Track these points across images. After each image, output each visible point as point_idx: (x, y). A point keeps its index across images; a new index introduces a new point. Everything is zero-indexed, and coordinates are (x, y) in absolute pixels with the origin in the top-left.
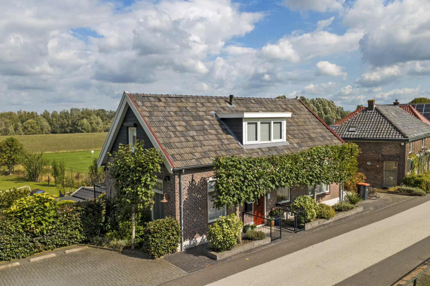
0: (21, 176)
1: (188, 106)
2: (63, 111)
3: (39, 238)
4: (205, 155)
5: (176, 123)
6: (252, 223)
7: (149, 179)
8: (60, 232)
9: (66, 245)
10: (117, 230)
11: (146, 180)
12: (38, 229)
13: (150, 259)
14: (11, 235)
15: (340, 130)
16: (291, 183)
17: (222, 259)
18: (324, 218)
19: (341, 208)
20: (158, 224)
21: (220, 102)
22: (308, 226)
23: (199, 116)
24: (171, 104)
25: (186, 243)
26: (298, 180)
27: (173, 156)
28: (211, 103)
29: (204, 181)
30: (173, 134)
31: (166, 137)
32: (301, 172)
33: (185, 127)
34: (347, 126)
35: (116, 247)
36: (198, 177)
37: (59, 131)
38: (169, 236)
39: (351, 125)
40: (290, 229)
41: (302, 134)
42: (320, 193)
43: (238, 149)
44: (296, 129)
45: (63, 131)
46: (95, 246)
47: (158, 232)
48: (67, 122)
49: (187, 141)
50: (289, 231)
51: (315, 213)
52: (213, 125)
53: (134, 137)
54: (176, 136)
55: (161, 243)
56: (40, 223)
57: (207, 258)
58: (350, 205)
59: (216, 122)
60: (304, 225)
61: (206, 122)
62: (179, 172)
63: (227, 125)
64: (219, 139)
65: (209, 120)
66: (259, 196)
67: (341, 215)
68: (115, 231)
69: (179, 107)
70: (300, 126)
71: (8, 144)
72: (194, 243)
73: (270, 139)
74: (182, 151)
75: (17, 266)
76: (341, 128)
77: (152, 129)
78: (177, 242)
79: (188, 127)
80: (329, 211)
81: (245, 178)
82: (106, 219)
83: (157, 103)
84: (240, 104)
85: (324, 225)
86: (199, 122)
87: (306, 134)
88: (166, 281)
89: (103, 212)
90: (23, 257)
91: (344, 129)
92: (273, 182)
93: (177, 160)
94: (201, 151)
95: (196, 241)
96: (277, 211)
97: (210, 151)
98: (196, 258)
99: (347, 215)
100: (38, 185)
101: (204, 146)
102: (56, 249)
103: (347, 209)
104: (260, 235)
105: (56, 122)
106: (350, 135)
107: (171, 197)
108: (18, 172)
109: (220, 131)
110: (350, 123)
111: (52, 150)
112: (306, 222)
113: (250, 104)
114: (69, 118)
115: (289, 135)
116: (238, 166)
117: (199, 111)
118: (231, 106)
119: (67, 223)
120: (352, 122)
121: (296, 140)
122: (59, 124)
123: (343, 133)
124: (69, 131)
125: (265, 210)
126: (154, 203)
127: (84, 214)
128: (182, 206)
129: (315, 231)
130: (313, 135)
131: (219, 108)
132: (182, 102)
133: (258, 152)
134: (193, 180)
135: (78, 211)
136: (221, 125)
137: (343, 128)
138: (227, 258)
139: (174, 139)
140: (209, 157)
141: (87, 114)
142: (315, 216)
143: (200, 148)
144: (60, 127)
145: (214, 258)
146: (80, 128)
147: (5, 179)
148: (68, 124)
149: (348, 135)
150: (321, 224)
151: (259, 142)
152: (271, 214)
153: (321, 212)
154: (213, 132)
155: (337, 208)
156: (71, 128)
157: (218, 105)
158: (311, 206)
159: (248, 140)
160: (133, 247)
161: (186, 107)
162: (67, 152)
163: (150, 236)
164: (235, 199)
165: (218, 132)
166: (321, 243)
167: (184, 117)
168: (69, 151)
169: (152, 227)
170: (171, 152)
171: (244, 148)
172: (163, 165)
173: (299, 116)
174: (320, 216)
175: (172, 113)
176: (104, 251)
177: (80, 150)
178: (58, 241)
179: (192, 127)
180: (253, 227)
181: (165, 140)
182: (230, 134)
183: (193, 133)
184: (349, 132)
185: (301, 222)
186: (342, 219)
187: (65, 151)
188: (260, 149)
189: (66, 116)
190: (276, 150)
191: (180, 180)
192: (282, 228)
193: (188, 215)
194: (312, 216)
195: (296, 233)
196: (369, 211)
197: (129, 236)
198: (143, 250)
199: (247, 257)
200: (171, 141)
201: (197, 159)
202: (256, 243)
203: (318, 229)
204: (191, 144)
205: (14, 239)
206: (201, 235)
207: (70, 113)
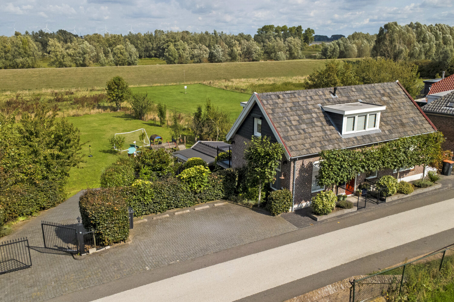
0: (128, 112)
1: (300, 101)
2: (147, 33)
3: (198, 195)
4: (313, 145)
5: (292, 118)
6: (344, 194)
7: (273, 164)
8: (210, 192)
9: (213, 200)
10: (246, 193)
11: (271, 164)
12: (199, 189)
13: (272, 215)
14: (183, 193)
15: (438, 104)
16: (378, 168)
17: (321, 221)
18: (403, 193)
19: (420, 185)
20: (278, 194)
21: (326, 93)
22: (388, 200)
23: (309, 109)
24: (287, 100)
25: (296, 206)
26: (384, 165)
27: (290, 147)
28: (318, 95)
29: (311, 165)
30: (290, 128)
31: (285, 131)
32: (387, 159)
33: (298, 121)
34: (446, 100)
35: (247, 205)
36: (306, 162)
37: (144, 55)
38: (285, 202)
39: (451, 99)
40: (374, 200)
41: (395, 121)
42: (405, 170)
43: (338, 138)
44: (390, 115)
45: (148, 55)
46: (232, 202)
47: (278, 200)
48: (151, 45)
49: (300, 133)
50: (372, 202)
51: (396, 190)
52: (319, 117)
53: (258, 125)
54: (292, 130)
55: (280, 206)
56: (200, 186)
57: (310, 219)
58: (429, 183)
59: (322, 114)
60: (385, 198)
61: (314, 115)
62: (294, 160)
63: (330, 117)
64: (324, 131)
65: (316, 113)
66: (351, 179)
67: (419, 191)
68: (245, 193)
69: (293, 102)
70: (395, 111)
71: (115, 83)
72: (301, 207)
73: (365, 129)
74: (296, 143)
75: (189, 212)
76: (439, 102)
77: (275, 124)
78: (290, 206)
79: (300, 121)
80: (408, 188)
81: (342, 166)
82: (239, 184)
83: (277, 101)
84: (343, 94)
85: (403, 199)
86: (308, 116)
87: (398, 120)
88: (285, 232)
89: (237, 179)
90: (189, 206)
91: (442, 104)
92: (363, 167)
93: (293, 151)
94: (310, 142)
95: (302, 205)
96: (364, 185)
97: (316, 141)
98: (302, 217)
99: (426, 191)
100: (145, 124)
101: (312, 137)
102: (208, 202)
103: (425, 186)
104: (349, 205)
105: (141, 45)
106: (448, 110)
107: (287, 176)
108: (125, 109)
109: (325, 123)
110: (450, 97)
111: (146, 83)
112: (387, 196)
113: (351, 93)
114: (153, 41)
115: (382, 123)
116: (338, 158)
117: (309, 105)
118: (335, 97)
119: (214, 186)
120: (452, 96)
121: (388, 127)
122: (143, 47)
123: (441, 107)
124: (153, 55)
125: (355, 184)
126: (276, 180)
127: (224, 180)
128: (294, 182)
129: (394, 203)
130: (404, 121)
131: (324, 100)
132: (295, 97)
133: (353, 141)
134: (303, 164)
135: (221, 178)
136: (325, 117)
137: (442, 102)
138: (324, 220)
139: (291, 133)
140: (316, 147)
141: (172, 37)
142: (396, 191)
143: (309, 139)
144: (145, 51)
145: (315, 219)
146: (167, 54)
147: (115, 116)
148: (153, 47)
149: (445, 110)
150: (400, 198)
151: (355, 131)
152: (360, 187)
153: (401, 189)
154: (319, 124)
155: (417, 185)
156: (156, 52)
157: (324, 97)
158: (393, 185)
159: (346, 131)
160: (259, 206)
161: (298, 102)
162: (161, 86)
163: (273, 202)
164: (333, 181)
165: (322, 124)
166: (396, 215)
167: (298, 112)
168: (162, 85)
169: (274, 196)
170: (289, 144)
171: (343, 138)
172: (283, 155)
173: (395, 101)
174: (400, 192)
175: (288, 109)
176: (239, 207)
177: (173, 84)
178: (209, 197)
179: (303, 120)
180: (344, 197)
181: (285, 134)
182: (332, 125)
183: (304, 126)
184: (447, 107)
185: (383, 196)
186: (420, 194)
187: (159, 85)
188: (355, 138)
189: (150, 39)
190: (369, 138)
191: (294, 165)
192: (367, 199)
193: (298, 188)
194: (393, 192)
195: (378, 204)
196: (447, 188)
197: (256, 198)
198: (267, 209)
199: (338, 220)
200: (289, 134)
201: (307, 150)
202: (346, 211)
203: (396, 203)
204: (302, 136)
205: (185, 195)
206: (306, 201)
207: (154, 35)
